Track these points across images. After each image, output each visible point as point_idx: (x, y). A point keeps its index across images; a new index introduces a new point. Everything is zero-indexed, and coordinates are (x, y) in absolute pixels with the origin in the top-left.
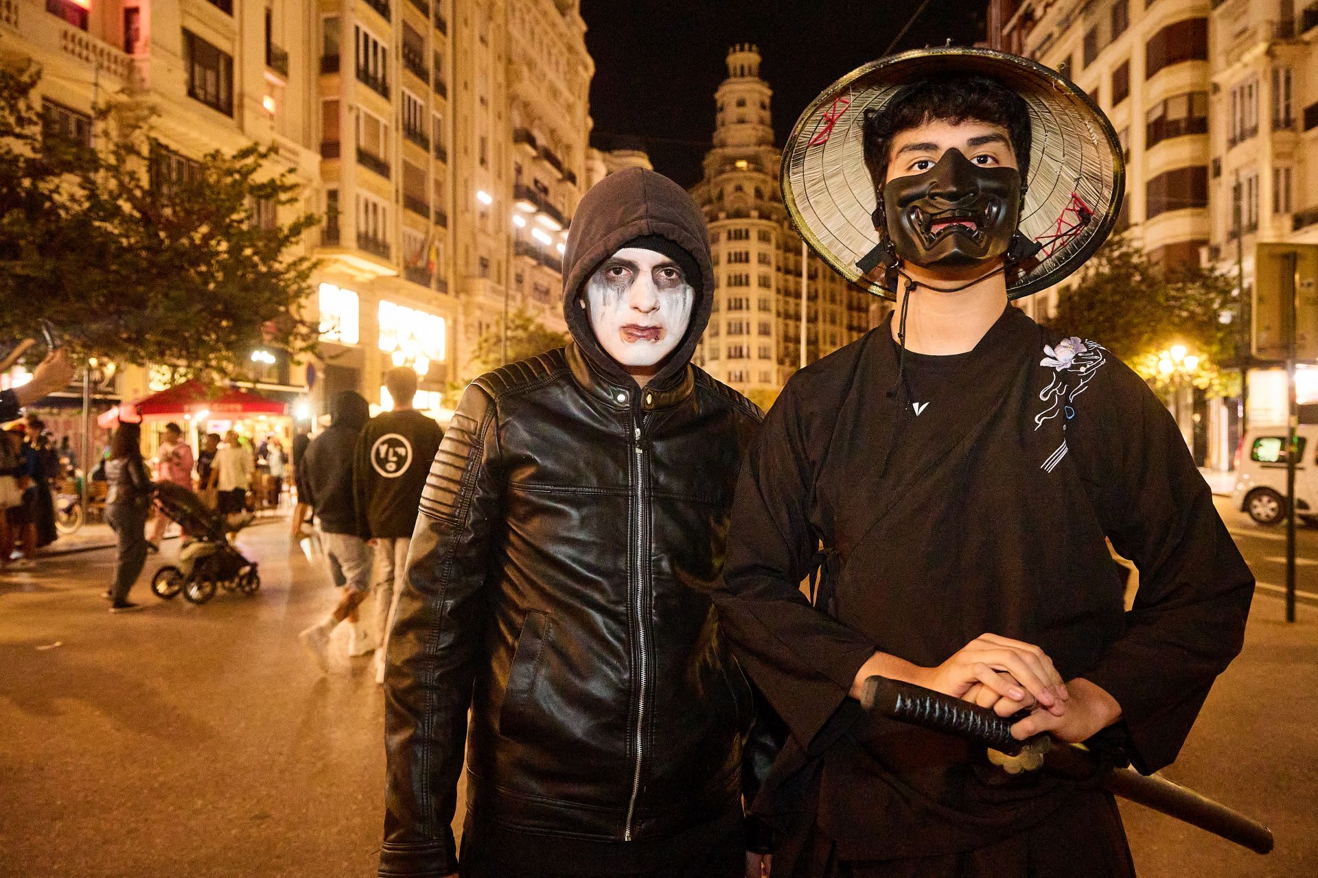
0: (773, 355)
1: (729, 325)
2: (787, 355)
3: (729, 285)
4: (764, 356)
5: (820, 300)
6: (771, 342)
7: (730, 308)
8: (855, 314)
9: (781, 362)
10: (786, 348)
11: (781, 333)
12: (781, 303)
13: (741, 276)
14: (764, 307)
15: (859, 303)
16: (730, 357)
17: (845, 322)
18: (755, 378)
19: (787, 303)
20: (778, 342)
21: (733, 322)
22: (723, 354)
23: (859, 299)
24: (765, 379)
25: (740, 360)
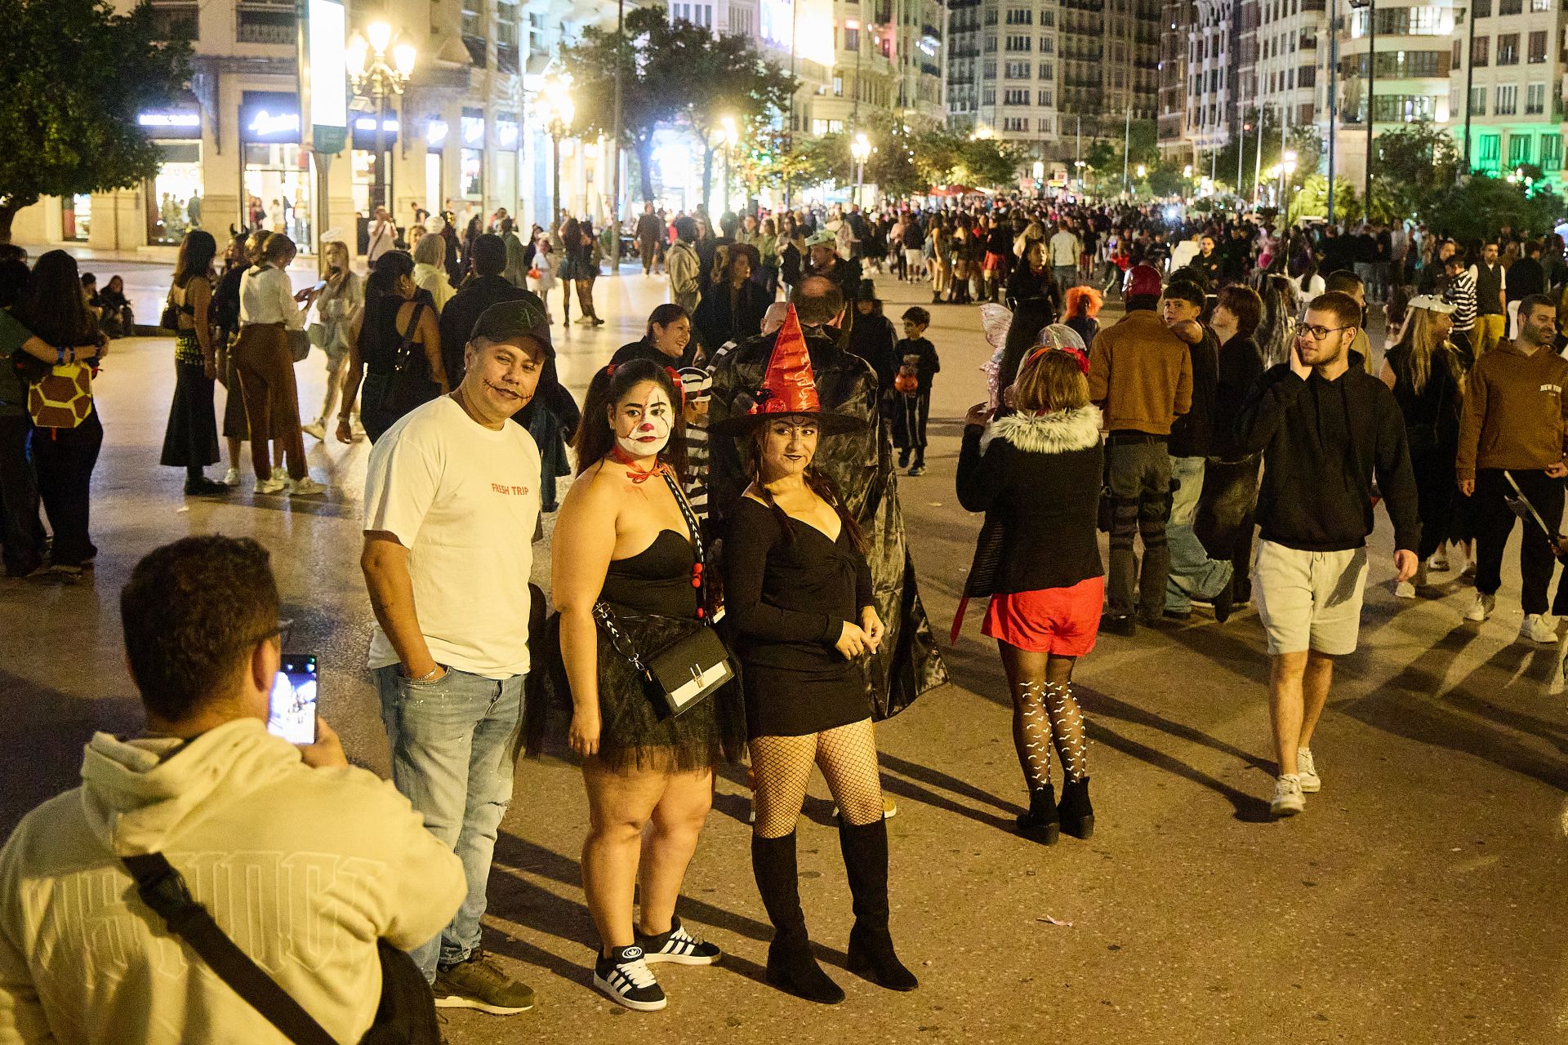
0: (1054, 101)
1: (1008, 66)
2: (1067, 100)
3: (1009, 21)
4: (1044, 102)
5: (1106, 35)
6: (1052, 86)
7: (1008, 48)
8: (1145, 46)
9: (1061, 109)
10: (1067, 91)
11: (1063, 75)
12: (1064, 39)
13: (1022, 12)
14: (1046, 48)
15: (1150, 34)
16: (1007, 102)
17: (1133, 57)
18: (1034, 126)
19: (1069, 39)
20: (1059, 85)
21: (1013, 64)
22: (1000, 99)
23: (1151, 27)
24: (1045, 127)
25: (1020, 107)
